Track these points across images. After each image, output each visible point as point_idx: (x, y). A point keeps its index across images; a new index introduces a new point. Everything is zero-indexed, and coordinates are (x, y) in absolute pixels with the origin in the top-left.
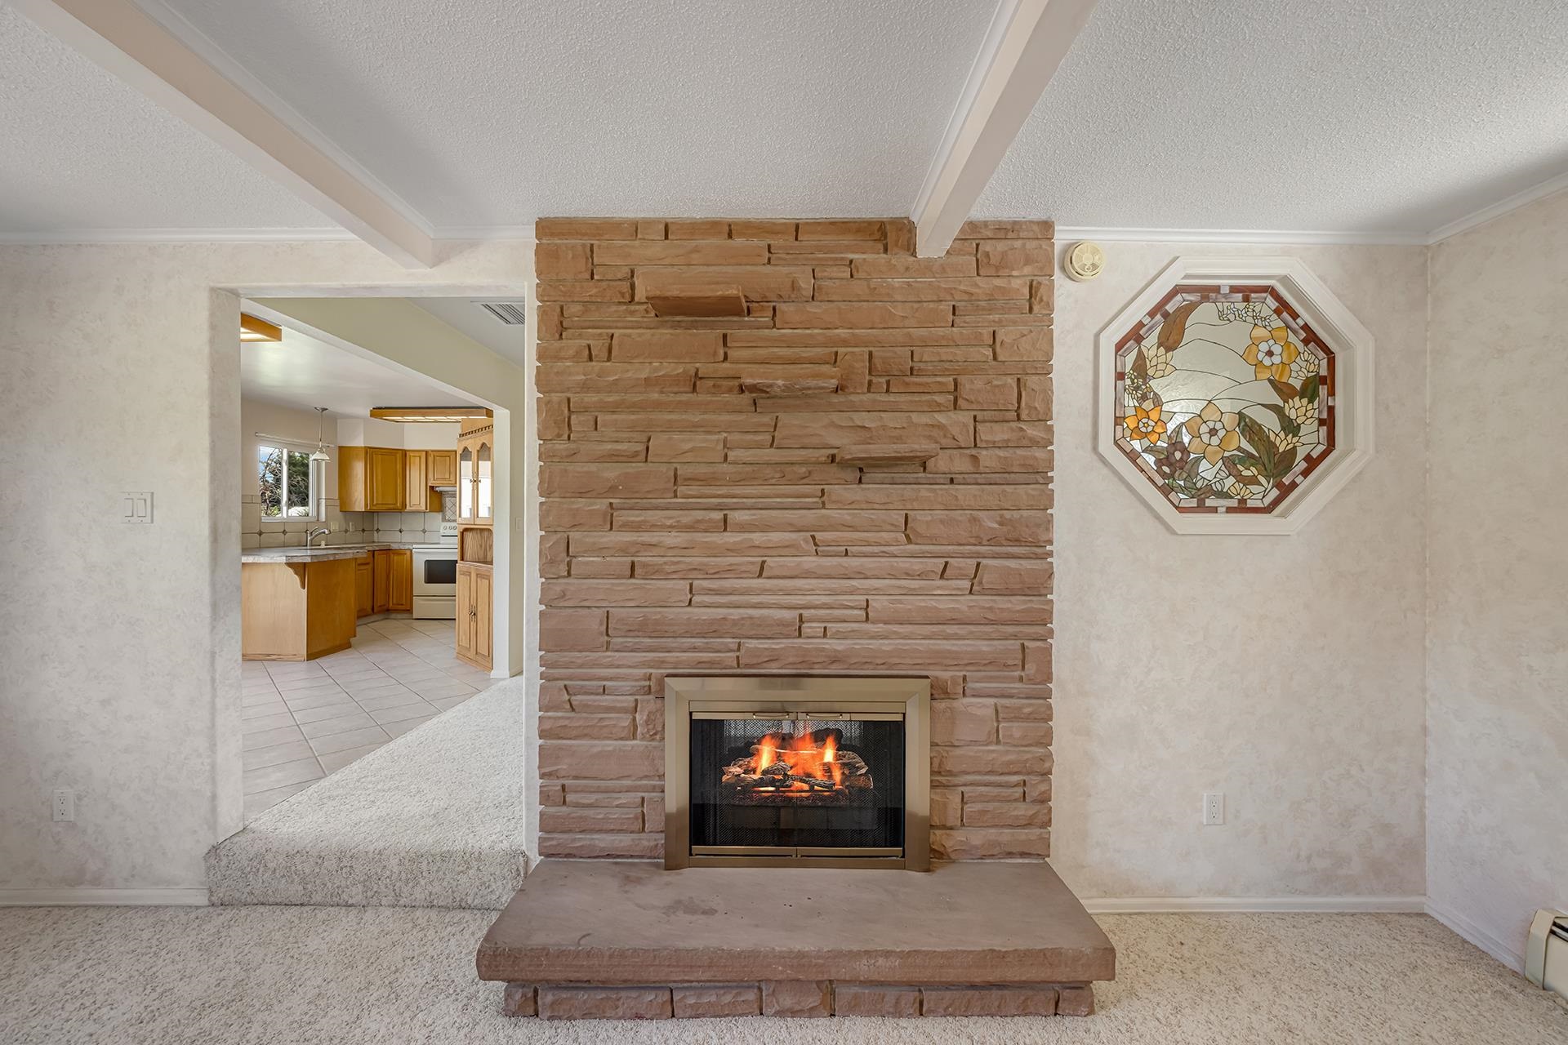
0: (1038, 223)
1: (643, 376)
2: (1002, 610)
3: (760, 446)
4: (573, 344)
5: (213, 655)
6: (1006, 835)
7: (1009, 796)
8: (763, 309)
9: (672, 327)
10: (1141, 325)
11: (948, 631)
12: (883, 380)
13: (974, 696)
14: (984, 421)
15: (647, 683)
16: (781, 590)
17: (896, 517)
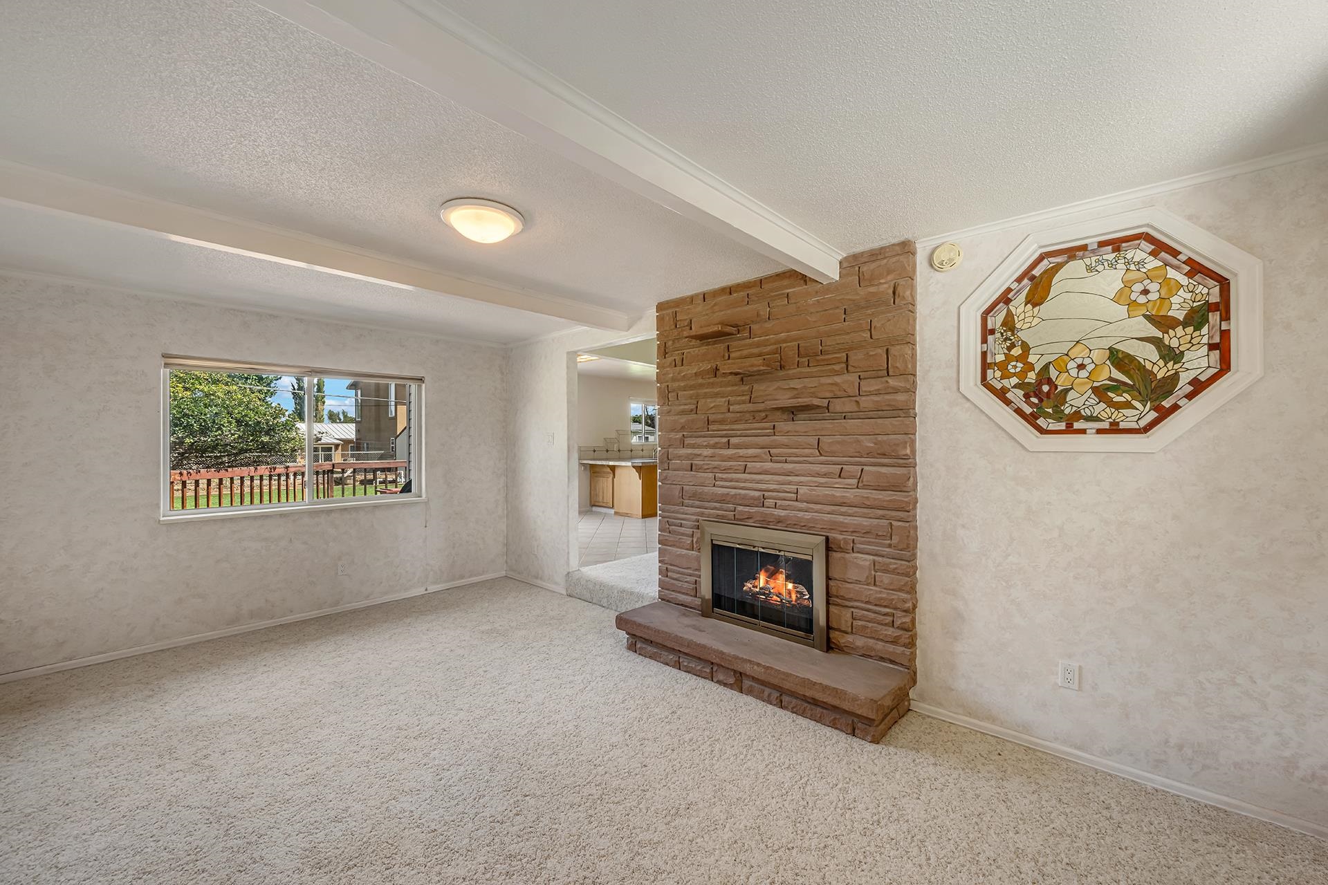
0: (898, 244)
1: (694, 372)
2: (875, 499)
3: (744, 402)
4: (669, 359)
5: (568, 497)
6: (880, 646)
7: (882, 620)
8: (745, 329)
9: (706, 345)
10: (1009, 290)
11: (842, 510)
12: (806, 359)
13: (858, 552)
14: (865, 379)
15: (697, 524)
16: (754, 480)
17: (812, 440)
